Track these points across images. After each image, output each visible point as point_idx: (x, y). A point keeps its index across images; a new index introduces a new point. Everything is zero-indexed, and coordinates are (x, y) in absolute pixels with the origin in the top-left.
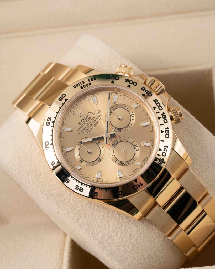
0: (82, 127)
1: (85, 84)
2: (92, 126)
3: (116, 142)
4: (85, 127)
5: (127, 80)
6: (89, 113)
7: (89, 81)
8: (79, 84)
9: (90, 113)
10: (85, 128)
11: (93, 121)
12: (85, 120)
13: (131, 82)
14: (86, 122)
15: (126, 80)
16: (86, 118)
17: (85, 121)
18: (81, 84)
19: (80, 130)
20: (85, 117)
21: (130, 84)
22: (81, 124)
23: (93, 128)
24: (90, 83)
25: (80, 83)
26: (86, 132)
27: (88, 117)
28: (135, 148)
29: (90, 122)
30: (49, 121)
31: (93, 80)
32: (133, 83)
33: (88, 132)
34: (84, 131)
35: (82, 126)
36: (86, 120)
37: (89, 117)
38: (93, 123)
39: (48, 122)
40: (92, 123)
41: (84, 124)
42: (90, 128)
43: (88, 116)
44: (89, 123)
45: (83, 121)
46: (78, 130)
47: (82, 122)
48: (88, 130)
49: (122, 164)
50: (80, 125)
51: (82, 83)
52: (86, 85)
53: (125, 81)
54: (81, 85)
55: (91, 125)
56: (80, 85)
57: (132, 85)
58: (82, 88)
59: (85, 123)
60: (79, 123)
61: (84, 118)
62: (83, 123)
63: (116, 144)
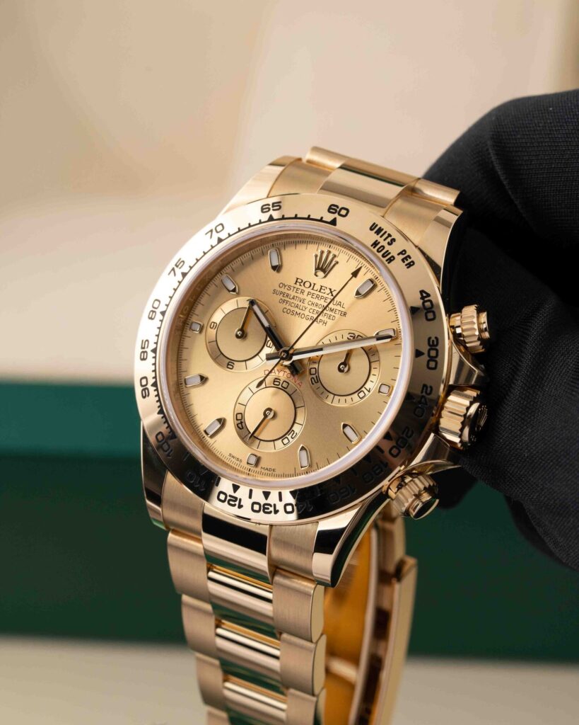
0: (292, 288)
1: (387, 248)
2: (302, 312)
3: (285, 385)
4: (293, 298)
5: (433, 341)
6: (330, 289)
7: (399, 254)
8: (386, 232)
9: (331, 292)
10: (291, 297)
11: (313, 308)
12: (310, 290)
13: (433, 353)
14: (306, 293)
15: (433, 338)
16: (315, 288)
17: (307, 290)
18: (385, 240)
19: (282, 290)
20: (318, 287)
21: (426, 352)
22: (298, 286)
23: (297, 316)
24: (394, 258)
25: (389, 235)
26: (284, 305)
27: (320, 291)
28: (287, 436)
29: (310, 303)
30: (271, 209)
31: (406, 262)
32: (432, 359)
33: (285, 310)
34: (283, 298)
35: (295, 289)
36: (312, 291)
37: (321, 294)
38: (311, 311)
39: (271, 207)
40: (309, 307)
41: (300, 291)
42: (296, 310)
43: (322, 291)
44: (306, 302)
45: (307, 285)
46: (281, 285)
47: (302, 284)
48: (290, 307)
49: (239, 422)
50: (296, 283)
51: (389, 240)
52: (388, 251)
53: (430, 338)
54: (381, 240)
55: (304, 309)
56: (381, 237)
57: (425, 358)
58: (375, 244)
59: (302, 292)
60: (297, 279)
61: (314, 284)
62: (303, 288)
63: (280, 386)
